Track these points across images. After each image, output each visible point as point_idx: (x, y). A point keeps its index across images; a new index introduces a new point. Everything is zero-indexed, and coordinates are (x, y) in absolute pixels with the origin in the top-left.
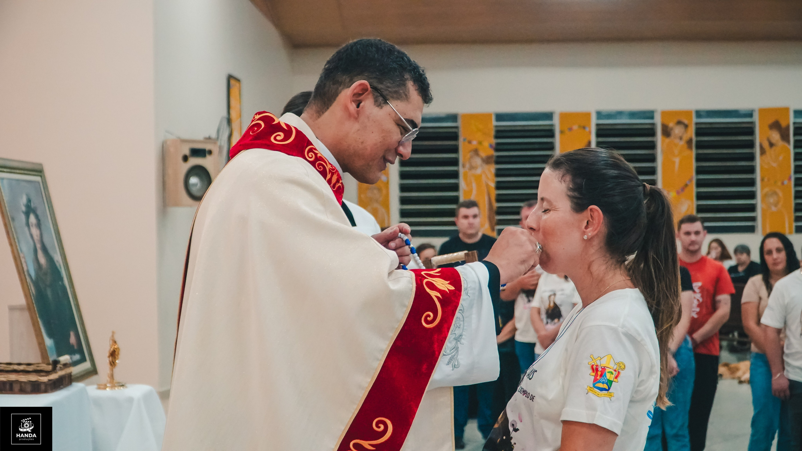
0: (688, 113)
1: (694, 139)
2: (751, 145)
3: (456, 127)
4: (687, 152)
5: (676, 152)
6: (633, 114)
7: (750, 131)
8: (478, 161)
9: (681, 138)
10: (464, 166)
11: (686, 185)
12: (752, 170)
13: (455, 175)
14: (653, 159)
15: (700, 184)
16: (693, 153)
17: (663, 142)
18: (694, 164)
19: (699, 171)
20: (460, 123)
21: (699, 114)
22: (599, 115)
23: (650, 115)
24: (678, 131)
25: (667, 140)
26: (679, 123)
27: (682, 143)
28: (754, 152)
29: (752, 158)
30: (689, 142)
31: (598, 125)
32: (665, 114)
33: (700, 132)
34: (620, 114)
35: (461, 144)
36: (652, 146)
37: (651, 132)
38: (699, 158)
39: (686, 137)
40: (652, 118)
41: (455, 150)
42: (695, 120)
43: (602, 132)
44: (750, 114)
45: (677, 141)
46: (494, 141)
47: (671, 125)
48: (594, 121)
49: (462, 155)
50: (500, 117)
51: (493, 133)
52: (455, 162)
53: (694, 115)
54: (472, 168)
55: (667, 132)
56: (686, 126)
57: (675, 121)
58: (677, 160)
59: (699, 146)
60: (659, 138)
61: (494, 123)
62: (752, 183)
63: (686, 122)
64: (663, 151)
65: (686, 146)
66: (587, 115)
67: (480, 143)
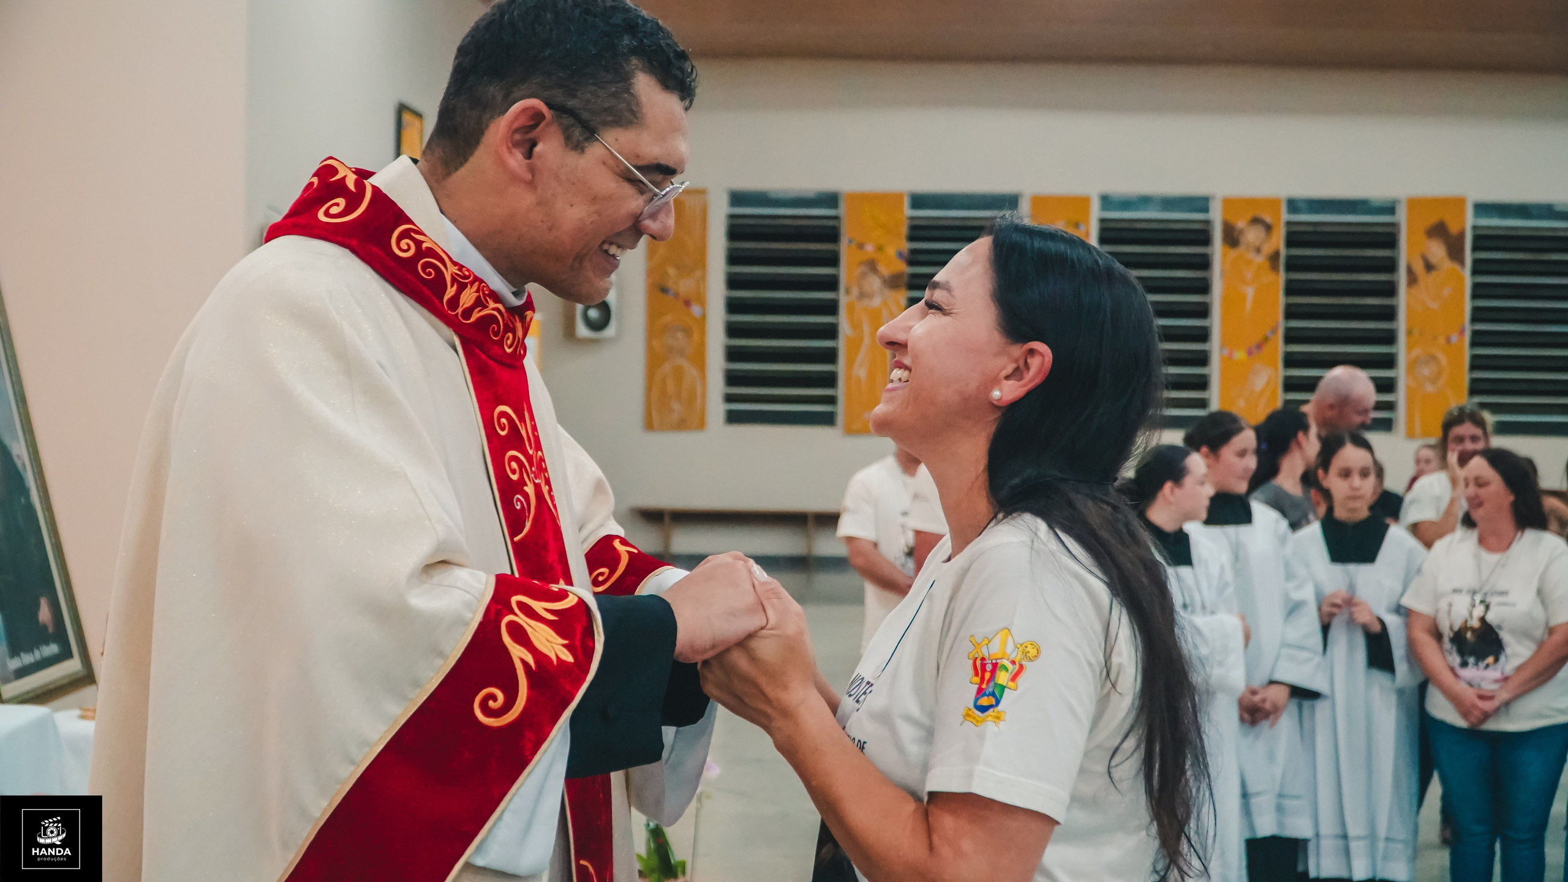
0: (1272, 203)
1: (1283, 252)
2: (1391, 266)
3: (836, 218)
4: (1269, 277)
5: (1249, 275)
6: (1169, 203)
7: (1389, 239)
8: (874, 283)
9: (1258, 250)
10: (848, 292)
11: (1266, 339)
12: (1390, 314)
13: (831, 308)
14: (1204, 287)
15: (1291, 337)
16: (1282, 277)
17: (1224, 256)
18: (1281, 300)
19: (1291, 313)
20: (842, 211)
21: (1293, 205)
22: (1106, 201)
23: (1201, 203)
24: (1252, 236)
25: (1233, 253)
26: (1256, 221)
27: (1260, 259)
28: (1395, 278)
29: (1390, 290)
30: (1274, 257)
31: (1103, 221)
32: (1229, 203)
33: (1293, 240)
34: (1145, 201)
35: (845, 250)
36: (1204, 263)
37: (1202, 237)
38: (1291, 289)
39: (1268, 249)
40: (1206, 210)
41: (833, 260)
42: (1285, 216)
43: (1110, 233)
44: (1390, 209)
45: (1251, 255)
46: (906, 246)
47: (1241, 224)
48: (1095, 213)
49: (845, 272)
50: (919, 201)
51: (904, 230)
52: (832, 284)
53: (1284, 208)
54: (862, 295)
55: (1232, 238)
56: (1268, 228)
57: (1249, 216)
58: (1250, 292)
59: (1292, 265)
60: (1218, 248)
61: (908, 212)
62: (1389, 338)
63: (1268, 219)
64: (1223, 273)
65: (1267, 264)
66: (1083, 202)
67: (880, 248)
